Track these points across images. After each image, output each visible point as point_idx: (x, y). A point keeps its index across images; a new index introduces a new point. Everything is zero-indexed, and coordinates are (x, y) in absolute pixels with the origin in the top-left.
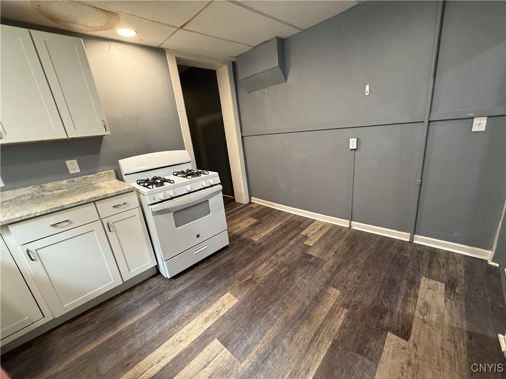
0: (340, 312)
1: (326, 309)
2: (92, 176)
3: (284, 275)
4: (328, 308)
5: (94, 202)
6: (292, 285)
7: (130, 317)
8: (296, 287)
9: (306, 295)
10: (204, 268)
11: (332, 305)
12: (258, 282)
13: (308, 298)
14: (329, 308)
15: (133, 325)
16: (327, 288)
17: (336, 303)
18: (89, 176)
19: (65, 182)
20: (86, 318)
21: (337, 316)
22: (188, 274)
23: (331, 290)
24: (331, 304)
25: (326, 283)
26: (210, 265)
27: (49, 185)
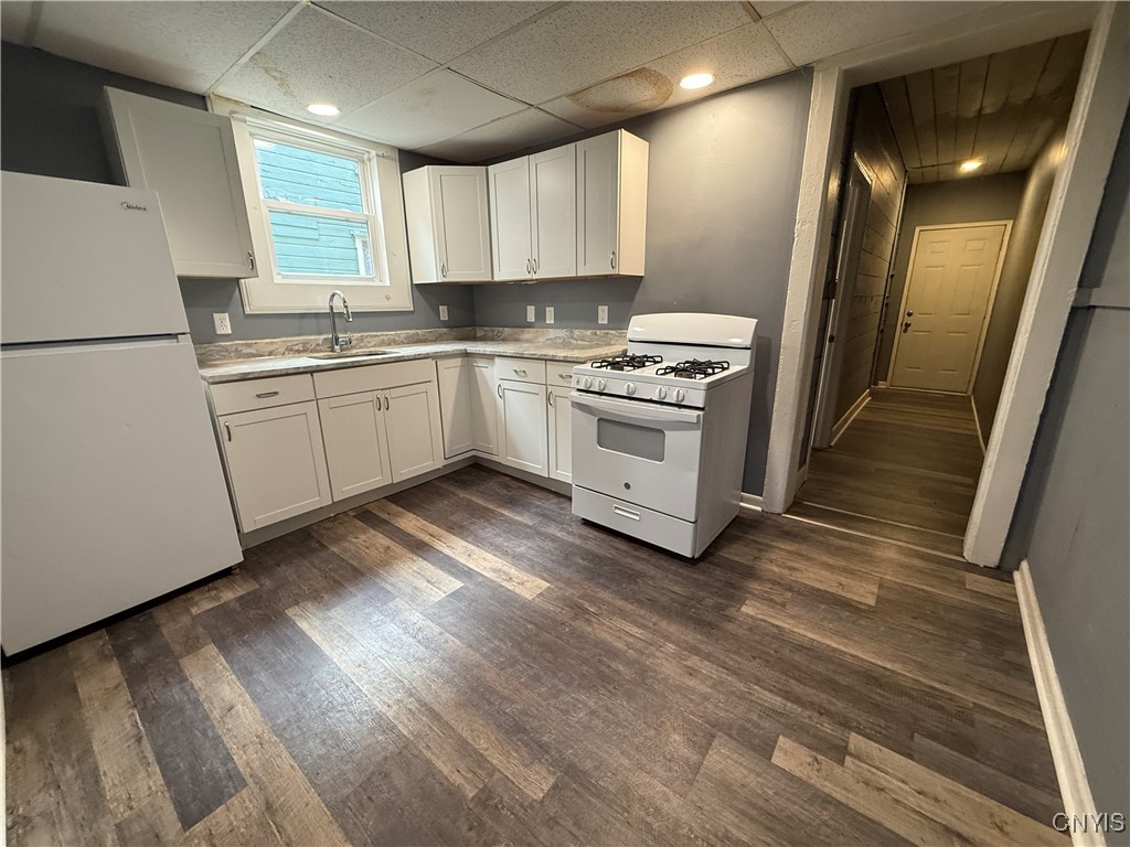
0: (470, 775)
1: (485, 746)
2: (614, 332)
3: (603, 668)
4: (487, 750)
5: (546, 360)
6: (568, 684)
7: (514, 511)
8: (560, 691)
9: (532, 709)
10: (613, 547)
11: (494, 762)
12: (580, 625)
13: (524, 713)
14: (486, 753)
15: (503, 515)
16: (550, 764)
17: (497, 775)
18: (610, 332)
19: (589, 332)
20: (514, 484)
21: (462, 767)
22: (591, 531)
23: (544, 772)
24: (496, 760)
25: (572, 766)
26: (625, 552)
27: (577, 333)
